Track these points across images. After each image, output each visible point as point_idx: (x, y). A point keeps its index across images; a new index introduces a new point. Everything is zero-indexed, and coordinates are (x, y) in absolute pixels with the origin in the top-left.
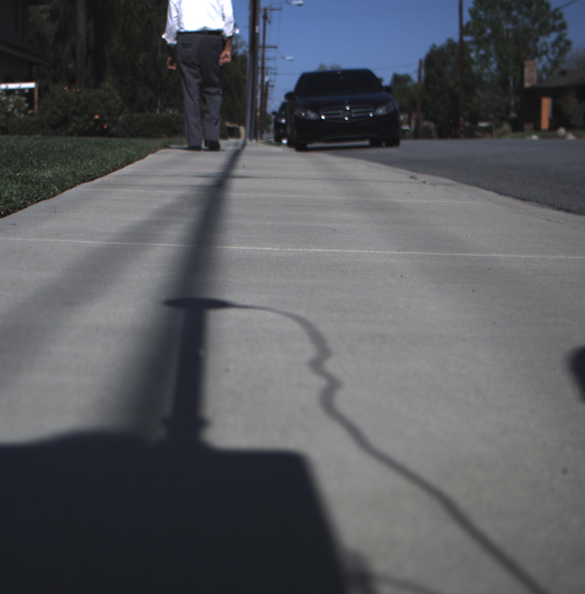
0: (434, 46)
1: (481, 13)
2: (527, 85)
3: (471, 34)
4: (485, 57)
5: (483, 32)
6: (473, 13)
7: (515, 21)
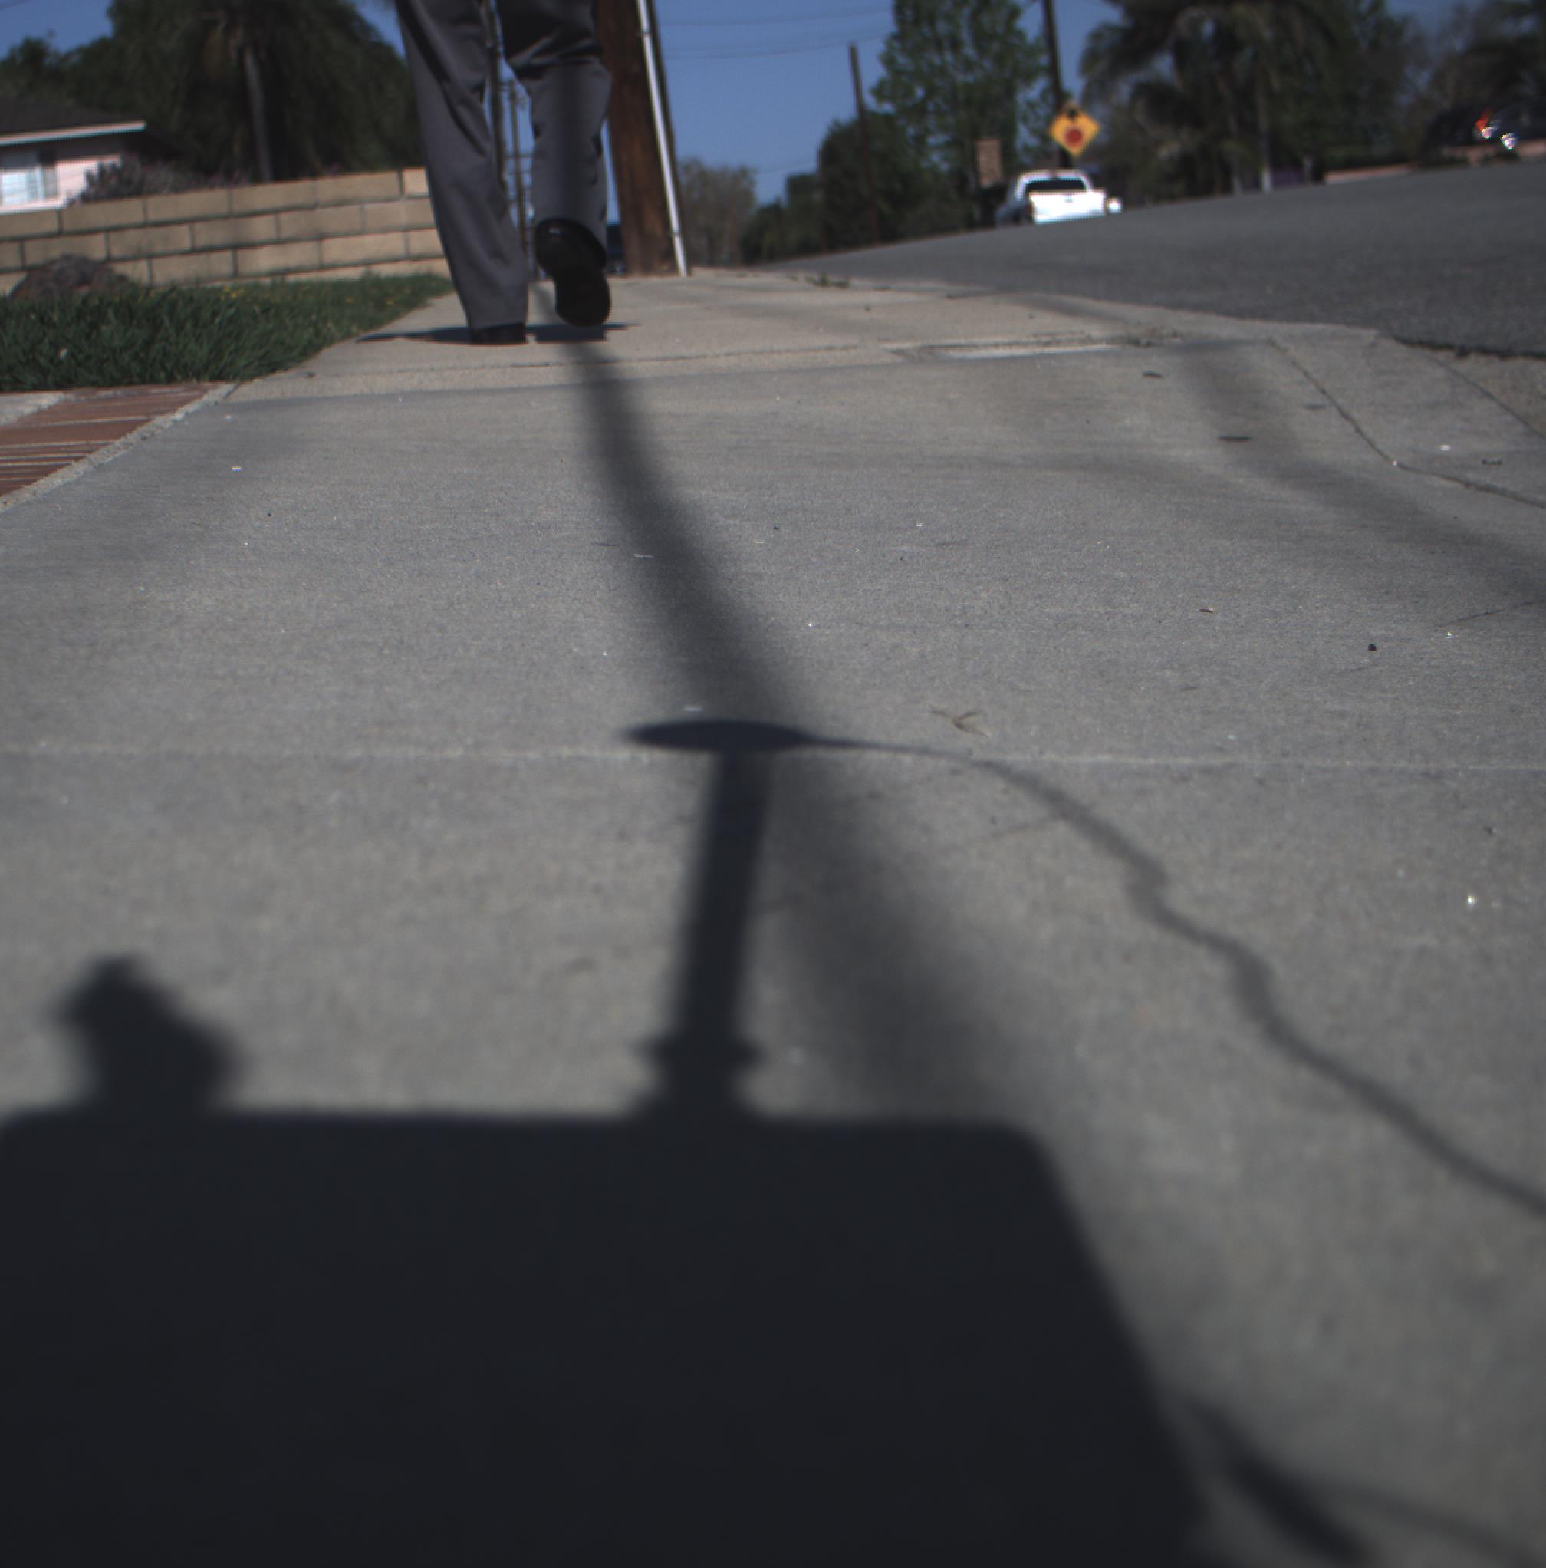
0: (837, 124)
1: (902, 60)
2: (986, 182)
3: (891, 98)
4: (920, 140)
5: (909, 93)
6: (888, 61)
7: (969, 66)
